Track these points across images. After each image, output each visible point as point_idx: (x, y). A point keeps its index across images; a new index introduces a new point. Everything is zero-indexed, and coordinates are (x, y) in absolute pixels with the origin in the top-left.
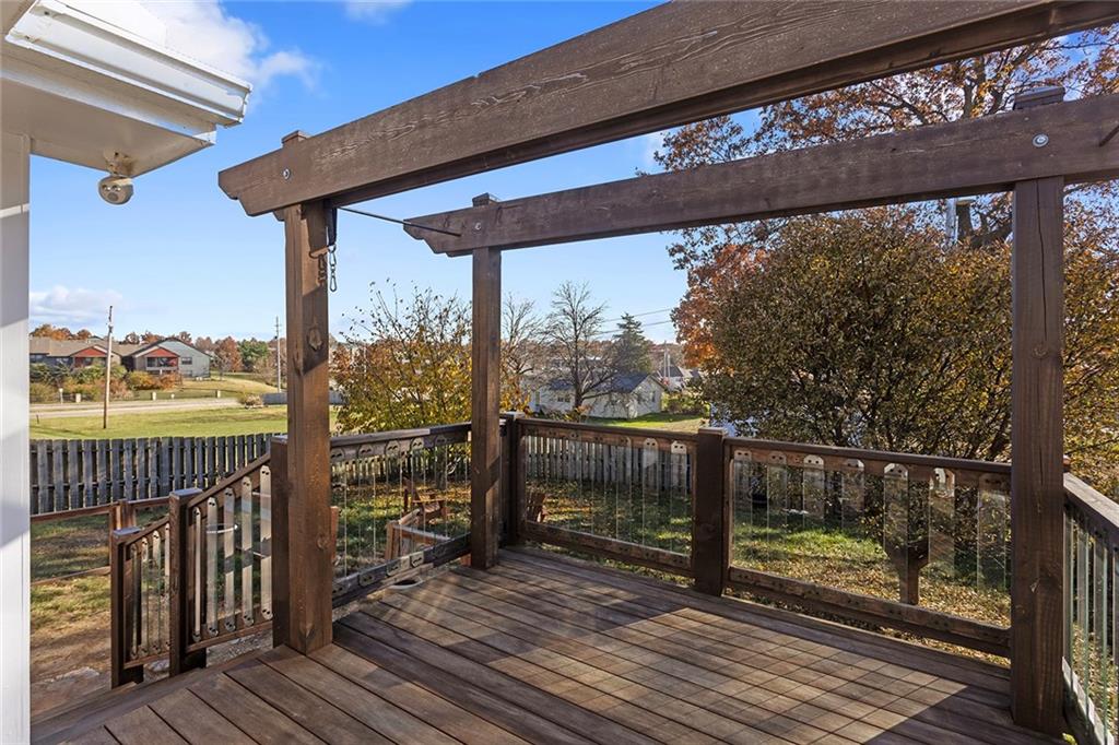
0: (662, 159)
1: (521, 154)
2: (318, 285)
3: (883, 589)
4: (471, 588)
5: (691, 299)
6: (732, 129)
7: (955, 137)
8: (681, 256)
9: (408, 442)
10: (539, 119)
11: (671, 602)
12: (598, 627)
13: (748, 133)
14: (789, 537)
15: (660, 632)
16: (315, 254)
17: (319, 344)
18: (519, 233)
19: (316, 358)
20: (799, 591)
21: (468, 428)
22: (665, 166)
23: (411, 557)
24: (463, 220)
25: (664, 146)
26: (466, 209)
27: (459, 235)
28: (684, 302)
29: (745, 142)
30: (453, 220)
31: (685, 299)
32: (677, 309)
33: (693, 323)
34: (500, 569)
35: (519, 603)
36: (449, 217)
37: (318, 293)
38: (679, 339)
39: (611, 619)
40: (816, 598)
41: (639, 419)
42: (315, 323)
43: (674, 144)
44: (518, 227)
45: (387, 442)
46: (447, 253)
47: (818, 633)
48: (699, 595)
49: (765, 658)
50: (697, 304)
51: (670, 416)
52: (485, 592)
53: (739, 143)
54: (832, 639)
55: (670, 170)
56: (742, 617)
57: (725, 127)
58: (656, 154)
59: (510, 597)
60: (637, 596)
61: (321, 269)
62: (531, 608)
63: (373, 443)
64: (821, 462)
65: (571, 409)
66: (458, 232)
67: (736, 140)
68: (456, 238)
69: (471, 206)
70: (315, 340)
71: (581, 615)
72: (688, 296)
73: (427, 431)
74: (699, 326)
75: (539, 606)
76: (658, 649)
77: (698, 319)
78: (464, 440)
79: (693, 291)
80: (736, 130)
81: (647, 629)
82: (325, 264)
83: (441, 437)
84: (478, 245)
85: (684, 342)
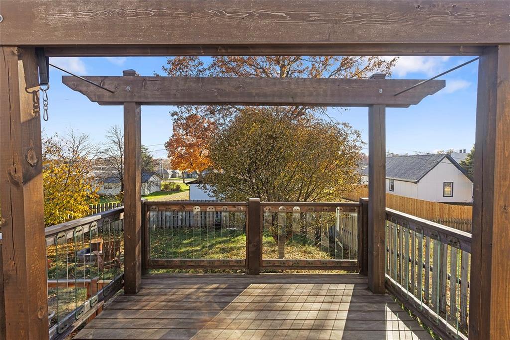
0: (166, 70)
1: (229, 51)
2: (34, 114)
3: (272, 254)
4: (135, 308)
5: (175, 137)
6: (199, 62)
7: (357, 84)
8: (176, 117)
9: (87, 226)
10: (258, 33)
11: (243, 283)
12: (220, 307)
13: (205, 66)
14: (233, 240)
15: (249, 299)
16: (31, 90)
17: (36, 161)
18: (159, 96)
19: (33, 172)
20: (291, 264)
21: (122, 211)
22: (168, 73)
23: (90, 301)
24: (116, 83)
25: (168, 64)
26: (119, 77)
27: (112, 92)
28: (171, 139)
29: (205, 70)
30: (107, 82)
31: (172, 138)
32: (168, 142)
33: (175, 149)
34: (144, 291)
35: (172, 308)
36: (103, 80)
37: (33, 121)
38: (169, 156)
39: (223, 300)
40: (297, 265)
41: (151, 195)
42: (32, 145)
43: (173, 64)
44: (157, 93)
45: (75, 228)
46: (98, 102)
47: (303, 279)
48: (251, 276)
49: (294, 296)
50: (177, 140)
51: (165, 193)
52: (147, 308)
53: (201, 70)
54: (308, 280)
55: (170, 76)
56: (274, 281)
57: (196, 61)
58: (164, 67)
59: (165, 306)
60: (227, 285)
61: (35, 103)
62: (179, 308)
63: (65, 231)
64: (299, 208)
65: (119, 193)
66: (112, 90)
67: (200, 68)
68: (110, 94)
69: (122, 75)
70: (32, 158)
71: (208, 303)
72: (173, 136)
73: (99, 217)
74: (178, 150)
75: (183, 306)
76: (253, 308)
77: (177, 147)
78: (118, 219)
79: (175, 134)
80: (201, 64)
81: (241, 300)
82: (38, 99)
83: (107, 219)
84: (128, 100)
85: (171, 158)
